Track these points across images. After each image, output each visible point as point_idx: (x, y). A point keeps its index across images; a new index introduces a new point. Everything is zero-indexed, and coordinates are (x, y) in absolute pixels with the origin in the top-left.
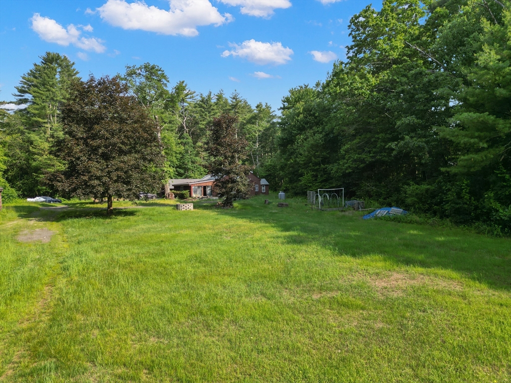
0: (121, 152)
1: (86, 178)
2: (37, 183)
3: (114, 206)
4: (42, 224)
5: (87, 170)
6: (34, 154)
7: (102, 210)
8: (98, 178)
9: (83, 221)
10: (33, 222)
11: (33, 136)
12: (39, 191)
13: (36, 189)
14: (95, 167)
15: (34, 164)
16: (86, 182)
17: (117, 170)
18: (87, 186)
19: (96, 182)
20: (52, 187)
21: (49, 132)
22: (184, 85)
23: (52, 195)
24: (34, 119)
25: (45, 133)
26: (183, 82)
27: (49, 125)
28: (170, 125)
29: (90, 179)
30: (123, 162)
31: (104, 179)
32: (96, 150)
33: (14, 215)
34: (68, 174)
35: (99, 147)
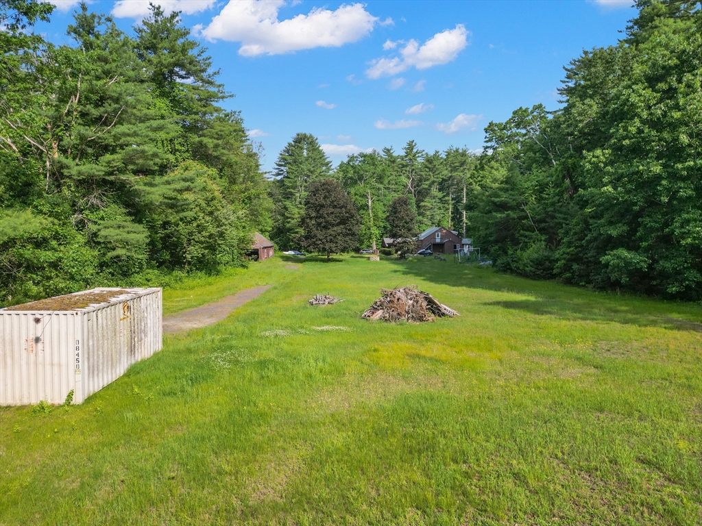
0: (333, 225)
1: (314, 240)
2: (289, 240)
3: (330, 257)
4: (294, 264)
5: (315, 236)
6: (288, 218)
7: (325, 259)
8: (320, 240)
9: (313, 263)
10: (290, 263)
11: (288, 203)
12: (290, 246)
13: (288, 244)
14: (320, 234)
15: (288, 225)
16: (314, 242)
17: (330, 235)
18: (315, 244)
19: (320, 242)
20: (299, 244)
23: (299, 250)
24: (289, 190)
25: (295, 200)
26: (413, 142)
27: (298, 195)
28: (396, 186)
29: (316, 240)
30: (334, 231)
31: (323, 241)
32: (320, 224)
33: (281, 260)
34: (307, 238)
35: (321, 223)
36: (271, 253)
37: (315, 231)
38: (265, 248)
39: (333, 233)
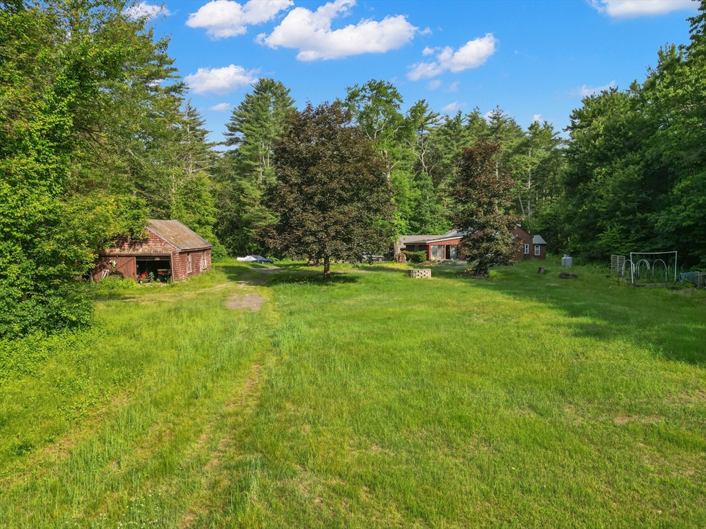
0: (342, 201)
1: (300, 233)
2: (248, 239)
3: (332, 269)
4: (251, 288)
5: (301, 224)
6: (245, 204)
7: (318, 274)
8: (314, 234)
9: (296, 287)
10: (242, 286)
11: (245, 183)
12: (249, 248)
13: (247, 247)
14: (311, 220)
15: (245, 216)
16: (299, 239)
17: (335, 223)
18: (301, 244)
19: (311, 238)
20: (263, 244)
21: (261, 177)
22: (424, 105)
23: (263, 254)
24: (246, 162)
25: (257, 179)
26: (423, 102)
27: (261, 169)
28: (404, 162)
29: (304, 235)
30: (343, 213)
31: (320, 235)
32: (312, 198)
33: (223, 276)
34: (281, 229)
35: (315, 194)
36: (205, 262)
37: (299, 214)
38: (188, 252)
39: (341, 217)
